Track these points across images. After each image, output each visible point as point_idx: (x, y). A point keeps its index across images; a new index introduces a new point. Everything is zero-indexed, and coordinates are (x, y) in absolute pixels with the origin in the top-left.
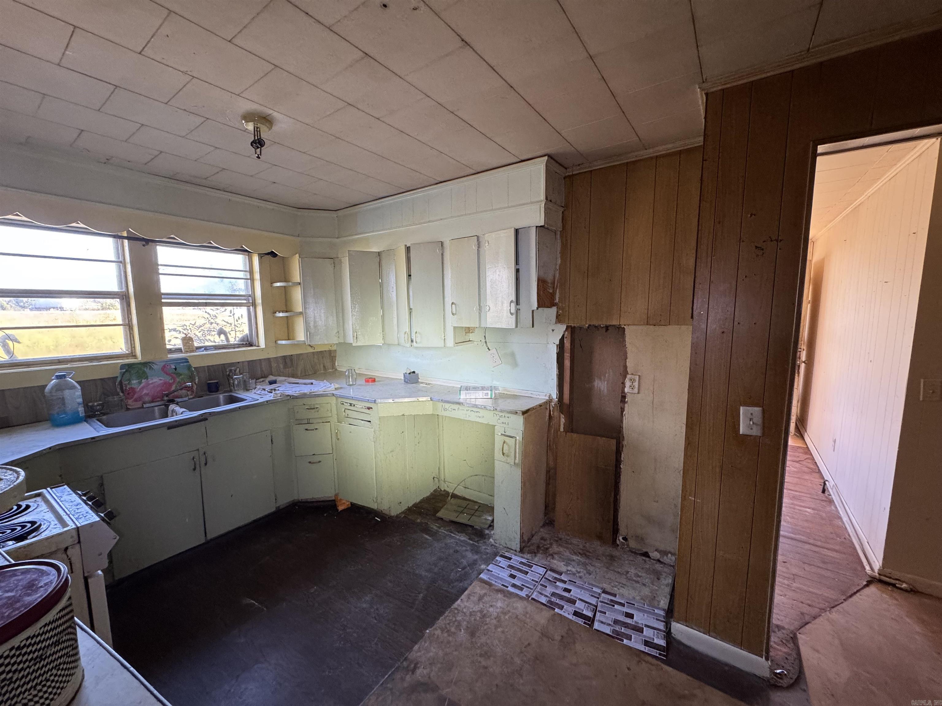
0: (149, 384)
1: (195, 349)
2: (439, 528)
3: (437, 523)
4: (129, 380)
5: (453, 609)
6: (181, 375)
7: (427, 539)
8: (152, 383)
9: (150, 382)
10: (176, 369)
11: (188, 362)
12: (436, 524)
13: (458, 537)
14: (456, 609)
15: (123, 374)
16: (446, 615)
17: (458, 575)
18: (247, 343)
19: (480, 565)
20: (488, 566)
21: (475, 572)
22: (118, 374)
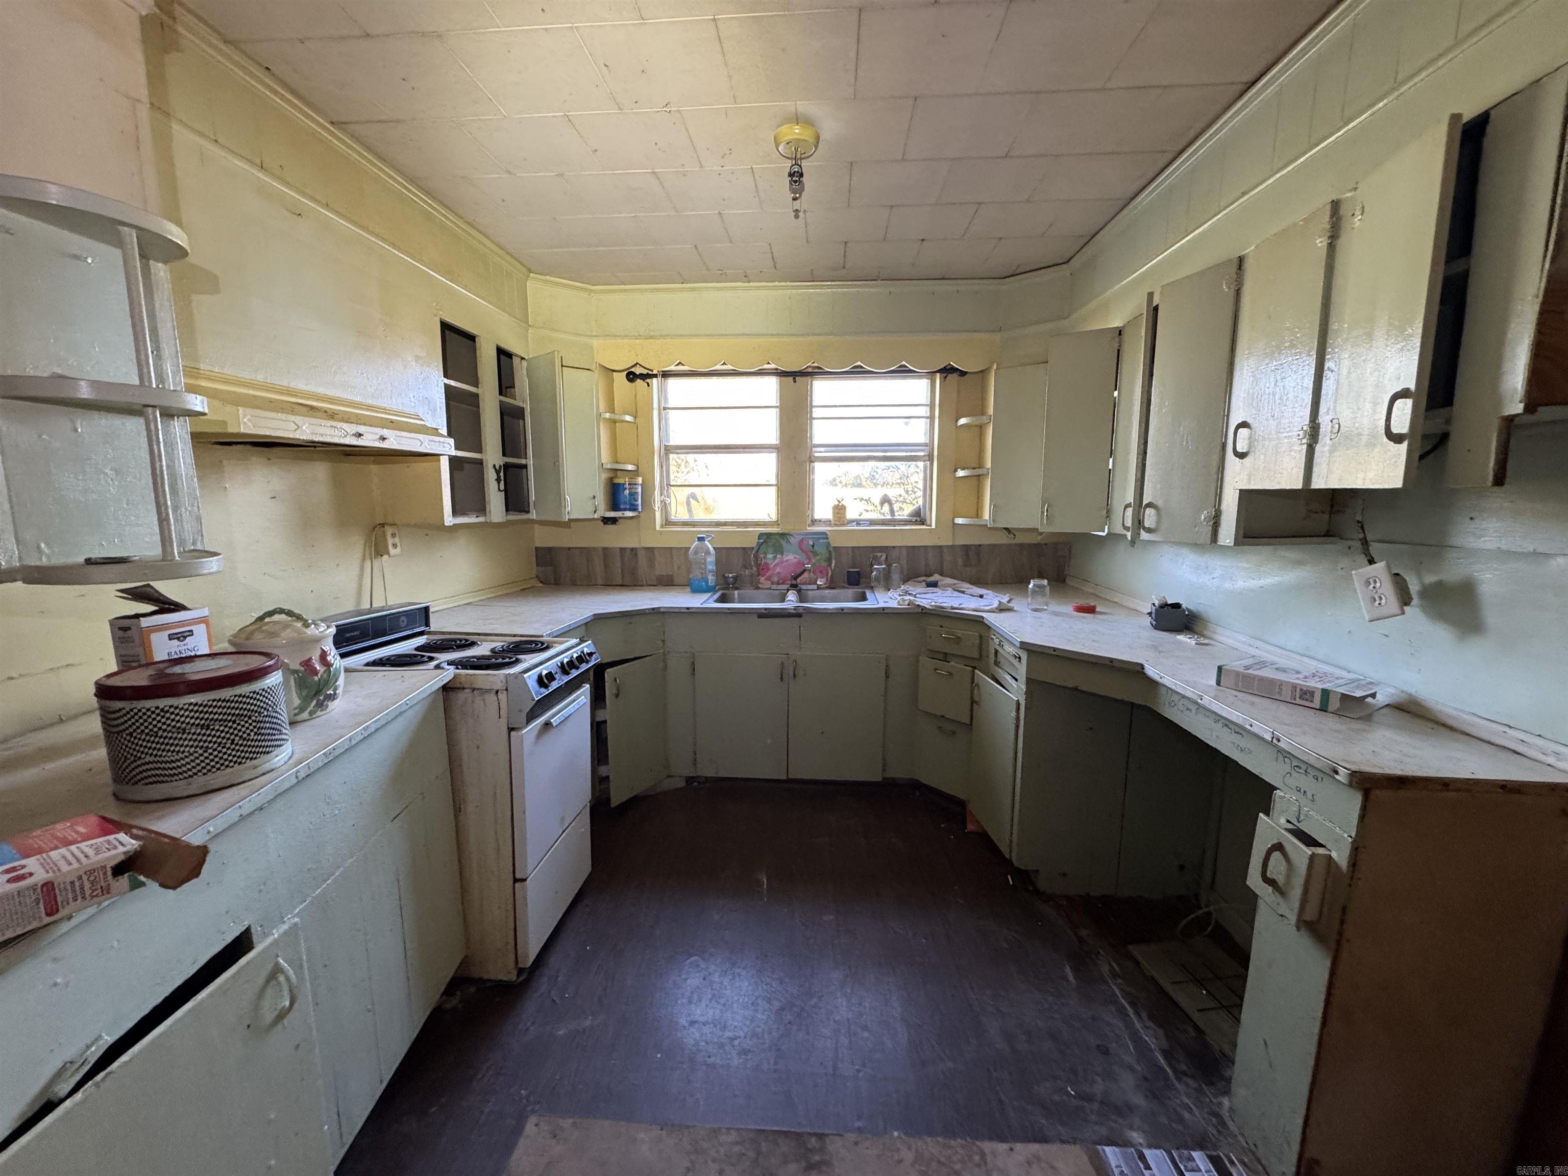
0: (783, 562)
1: (846, 522)
2: (1115, 976)
3: (1118, 964)
4: (765, 553)
5: (975, 1149)
6: (818, 555)
7: (1065, 978)
8: (787, 561)
9: (785, 559)
10: (813, 546)
11: (828, 538)
12: (1114, 964)
13: (1138, 1025)
14: (983, 1155)
15: (760, 545)
16: (953, 1143)
17: (1056, 1098)
18: (918, 519)
19: (1131, 1128)
20: (1150, 1146)
21: (1103, 1131)
22: (754, 545)
